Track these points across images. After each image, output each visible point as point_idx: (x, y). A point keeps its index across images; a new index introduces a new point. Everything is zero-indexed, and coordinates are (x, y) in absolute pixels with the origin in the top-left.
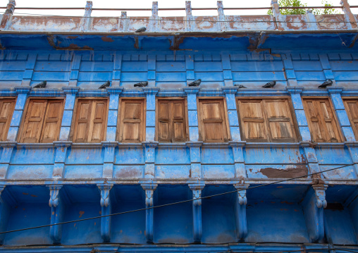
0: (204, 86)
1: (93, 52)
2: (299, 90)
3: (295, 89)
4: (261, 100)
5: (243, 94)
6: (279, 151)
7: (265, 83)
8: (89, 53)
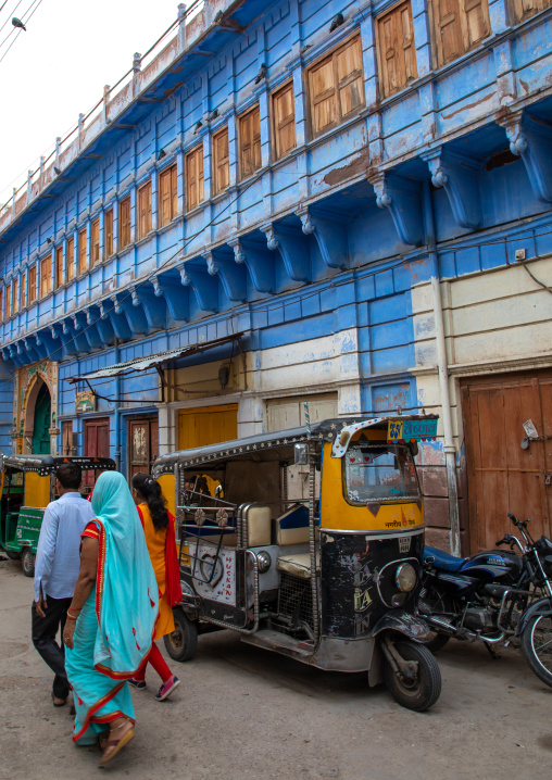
0: (277, 70)
1: (185, 86)
2: (366, 12)
3: (361, 12)
4: (331, 54)
5: (311, 59)
6: (344, 136)
7: (329, 25)
8: (182, 88)
